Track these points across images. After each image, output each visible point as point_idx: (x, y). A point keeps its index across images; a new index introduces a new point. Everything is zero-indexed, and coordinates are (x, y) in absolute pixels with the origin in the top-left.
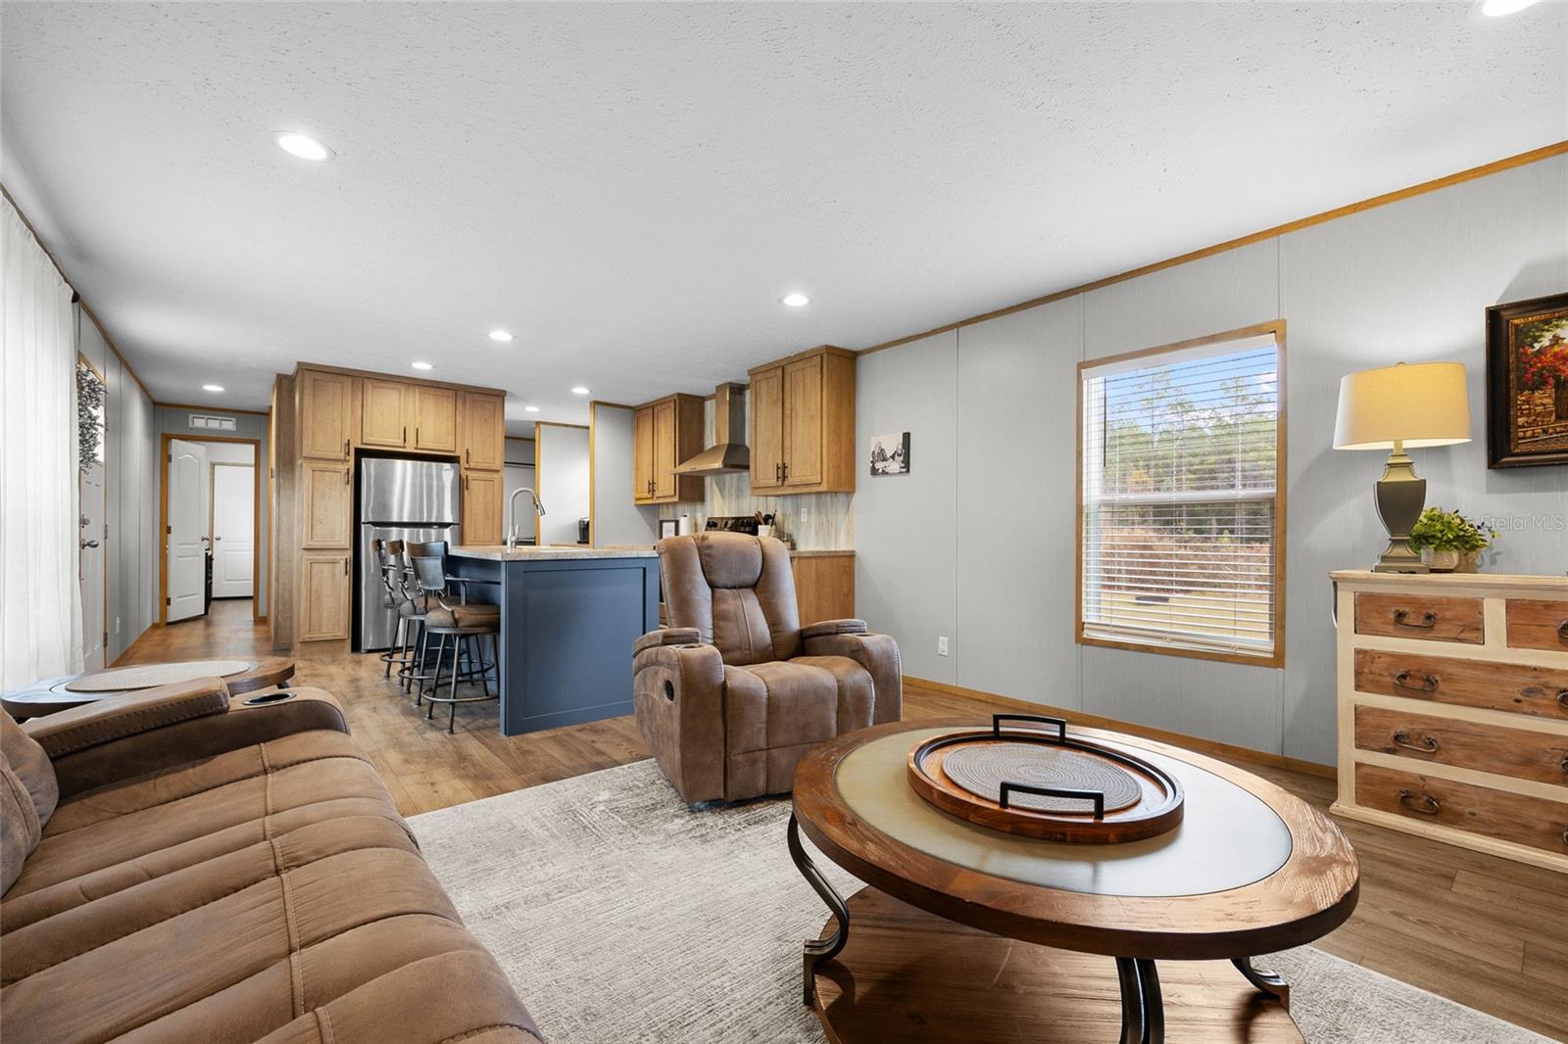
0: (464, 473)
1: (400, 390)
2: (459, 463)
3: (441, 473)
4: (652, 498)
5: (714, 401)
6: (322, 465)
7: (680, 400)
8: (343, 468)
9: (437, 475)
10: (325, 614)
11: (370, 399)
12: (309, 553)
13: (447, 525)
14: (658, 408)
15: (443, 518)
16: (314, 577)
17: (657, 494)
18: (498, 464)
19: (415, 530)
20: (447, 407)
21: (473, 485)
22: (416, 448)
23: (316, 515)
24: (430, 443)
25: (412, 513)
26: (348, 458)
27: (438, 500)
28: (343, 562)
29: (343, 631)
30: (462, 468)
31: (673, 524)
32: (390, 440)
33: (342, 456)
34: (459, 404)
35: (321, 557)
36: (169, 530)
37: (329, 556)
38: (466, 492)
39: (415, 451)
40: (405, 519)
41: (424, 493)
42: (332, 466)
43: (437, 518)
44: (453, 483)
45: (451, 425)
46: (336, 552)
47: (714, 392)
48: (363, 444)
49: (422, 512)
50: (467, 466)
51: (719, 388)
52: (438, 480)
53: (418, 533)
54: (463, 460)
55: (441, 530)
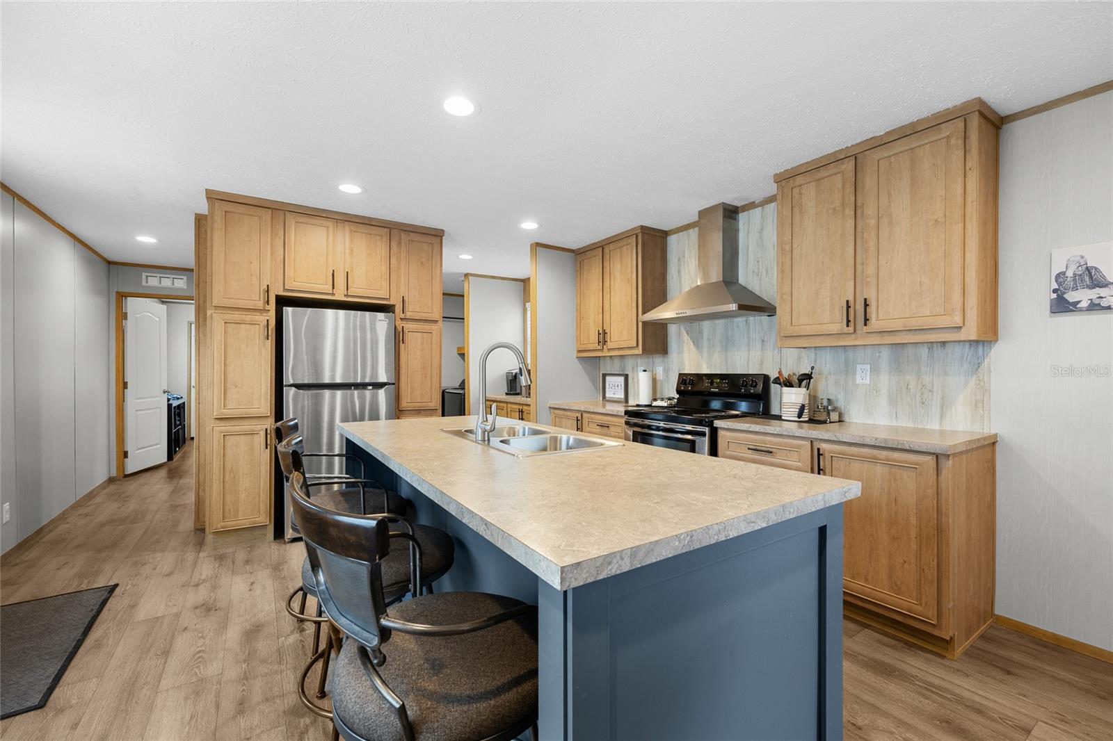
0: (400, 324)
1: (328, 228)
2: (394, 313)
3: (375, 325)
4: (602, 350)
5: (696, 229)
6: (236, 316)
7: (643, 233)
8: (262, 319)
9: (371, 327)
10: (242, 497)
11: (293, 238)
12: (222, 423)
13: (381, 385)
14: (612, 246)
15: (377, 376)
16: (228, 451)
17: (610, 345)
18: (437, 313)
19: (348, 392)
20: (381, 248)
21: (408, 337)
22: (346, 296)
23: (230, 376)
24: (362, 289)
25: (346, 370)
26: (268, 307)
27: (372, 357)
28: (263, 433)
29: (262, 515)
30: (398, 319)
31: (622, 379)
32: (316, 286)
33: (260, 304)
34: (394, 245)
35: (237, 428)
36: (125, 385)
37: (246, 426)
38: (402, 346)
39: (346, 299)
40: (338, 380)
41: (357, 348)
42: (248, 317)
43: (372, 377)
44: (387, 336)
45: (384, 269)
46: (254, 422)
47: (696, 218)
48: (285, 290)
49: (356, 372)
50: (402, 316)
51: (702, 213)
52: (371, 335)
53: (352, 396)
54: (398, 309)
55: (375, 391)
